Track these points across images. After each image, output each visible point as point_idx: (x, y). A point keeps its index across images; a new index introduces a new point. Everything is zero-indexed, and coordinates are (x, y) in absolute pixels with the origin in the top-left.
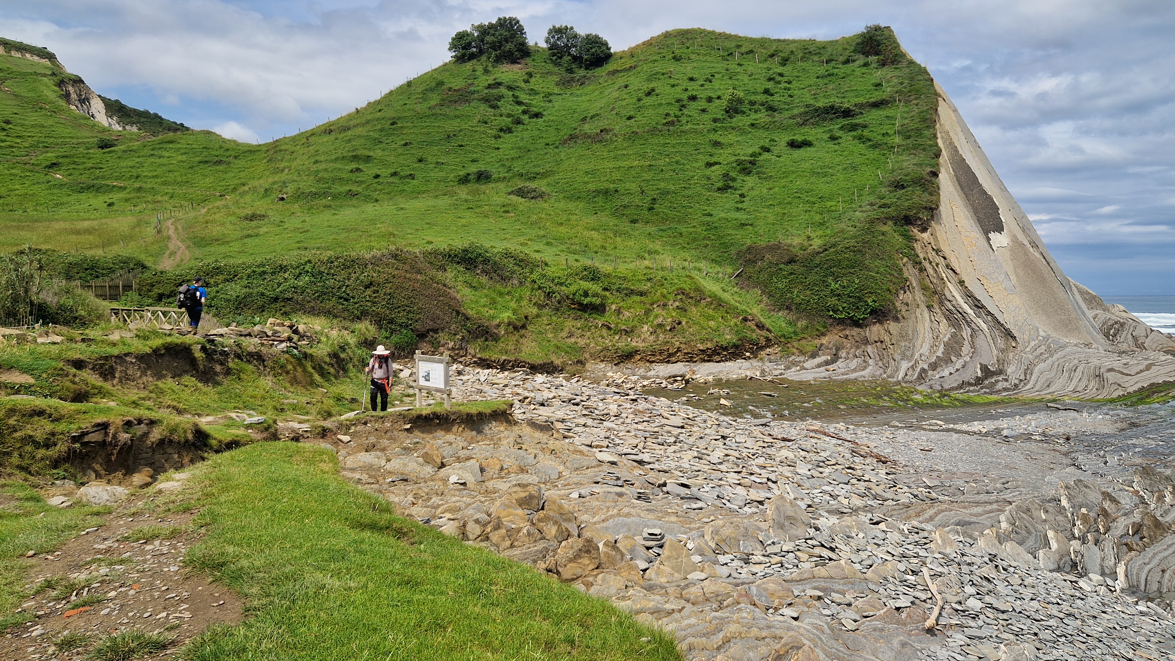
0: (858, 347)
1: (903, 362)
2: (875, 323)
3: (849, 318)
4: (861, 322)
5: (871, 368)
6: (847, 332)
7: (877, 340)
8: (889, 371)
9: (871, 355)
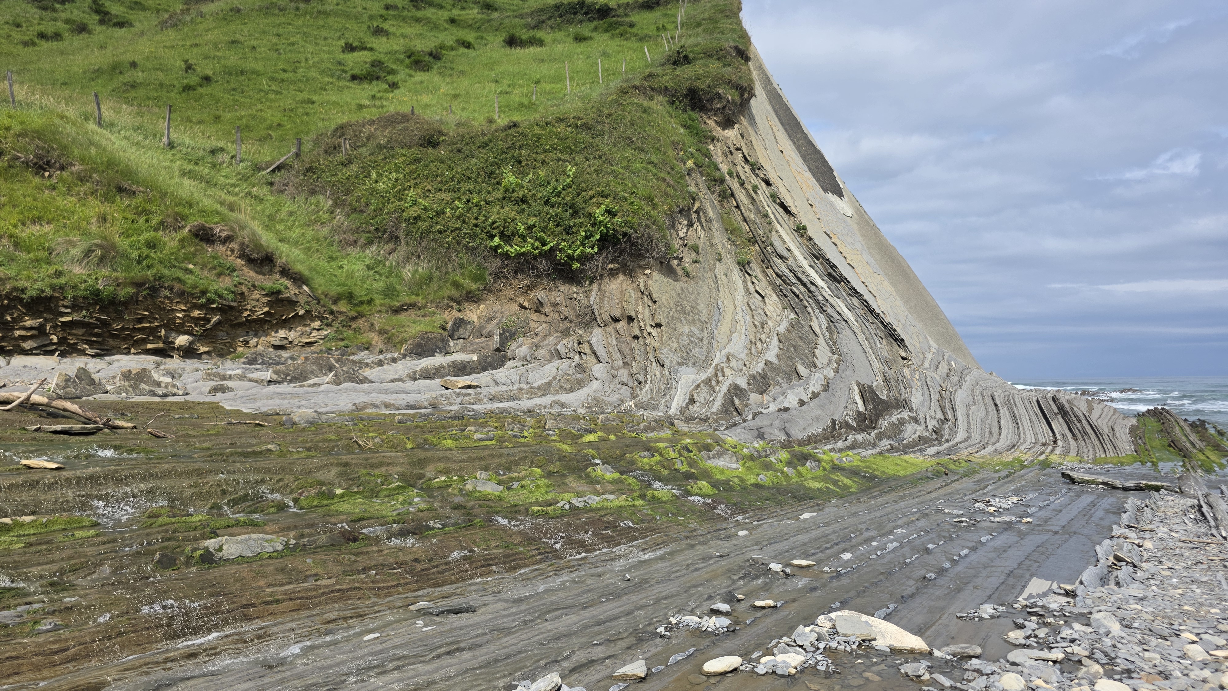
0: (566, 333)
1: (683, 369)
2: (613, 273)
3: (543, 255)
4: (576, 265)
5: (596, 385)
6: (541, 294)
7: (617, 313)
8: (645, 394)
9: (601, 352)
